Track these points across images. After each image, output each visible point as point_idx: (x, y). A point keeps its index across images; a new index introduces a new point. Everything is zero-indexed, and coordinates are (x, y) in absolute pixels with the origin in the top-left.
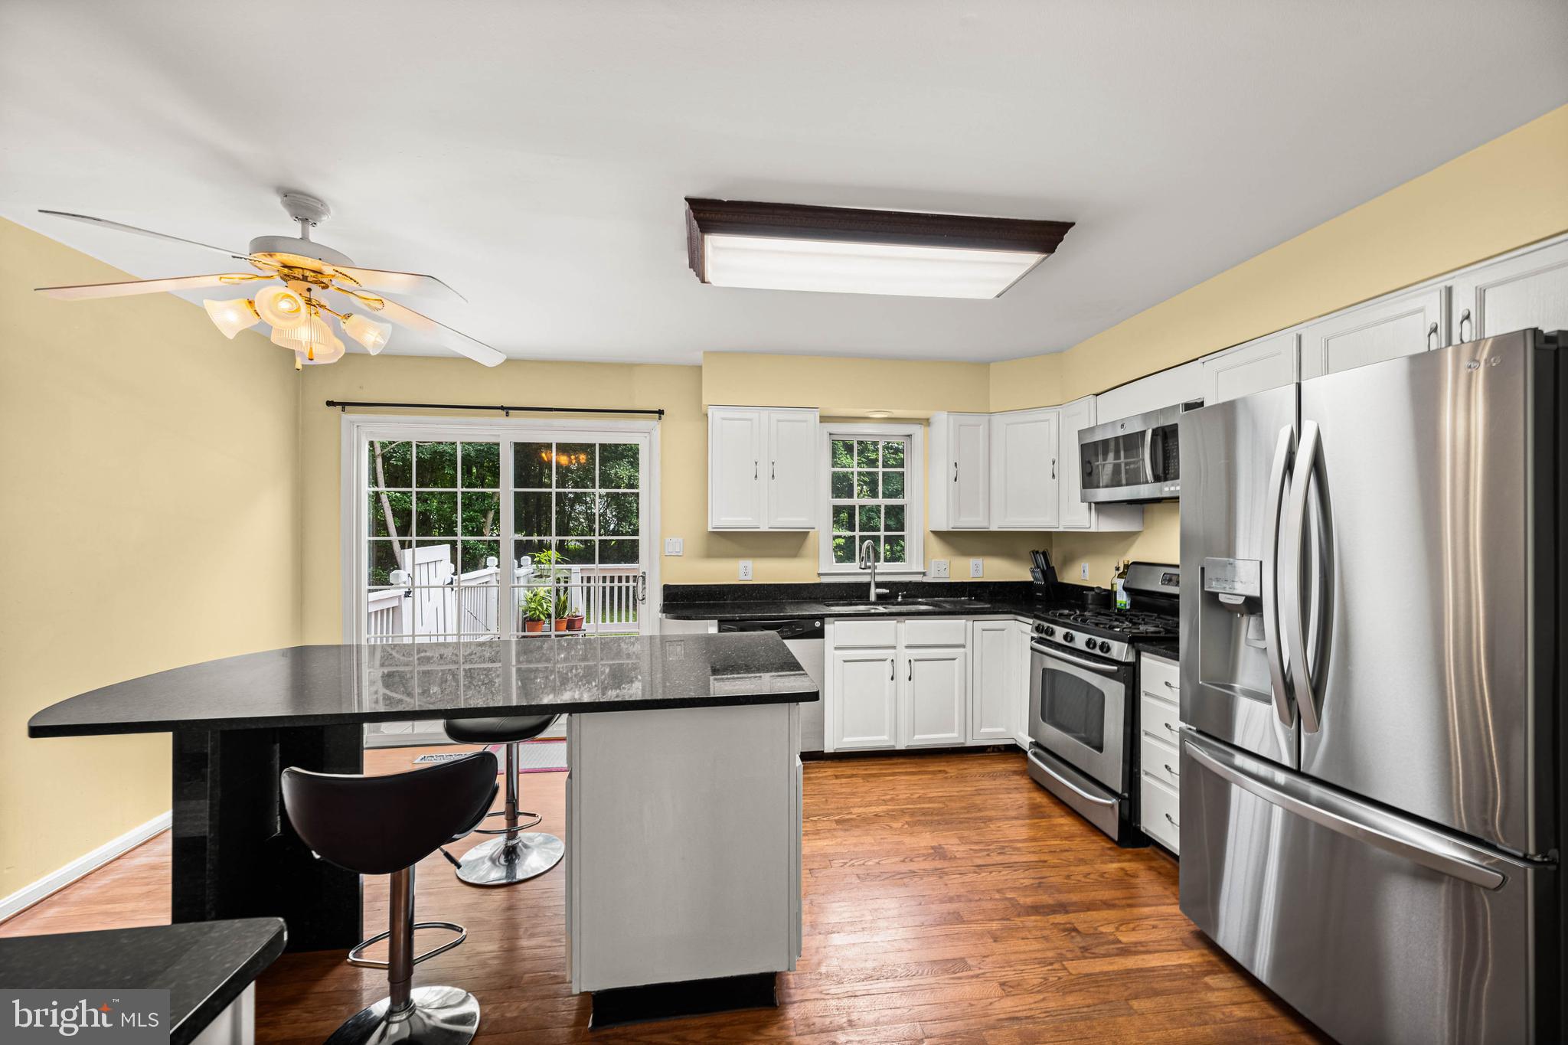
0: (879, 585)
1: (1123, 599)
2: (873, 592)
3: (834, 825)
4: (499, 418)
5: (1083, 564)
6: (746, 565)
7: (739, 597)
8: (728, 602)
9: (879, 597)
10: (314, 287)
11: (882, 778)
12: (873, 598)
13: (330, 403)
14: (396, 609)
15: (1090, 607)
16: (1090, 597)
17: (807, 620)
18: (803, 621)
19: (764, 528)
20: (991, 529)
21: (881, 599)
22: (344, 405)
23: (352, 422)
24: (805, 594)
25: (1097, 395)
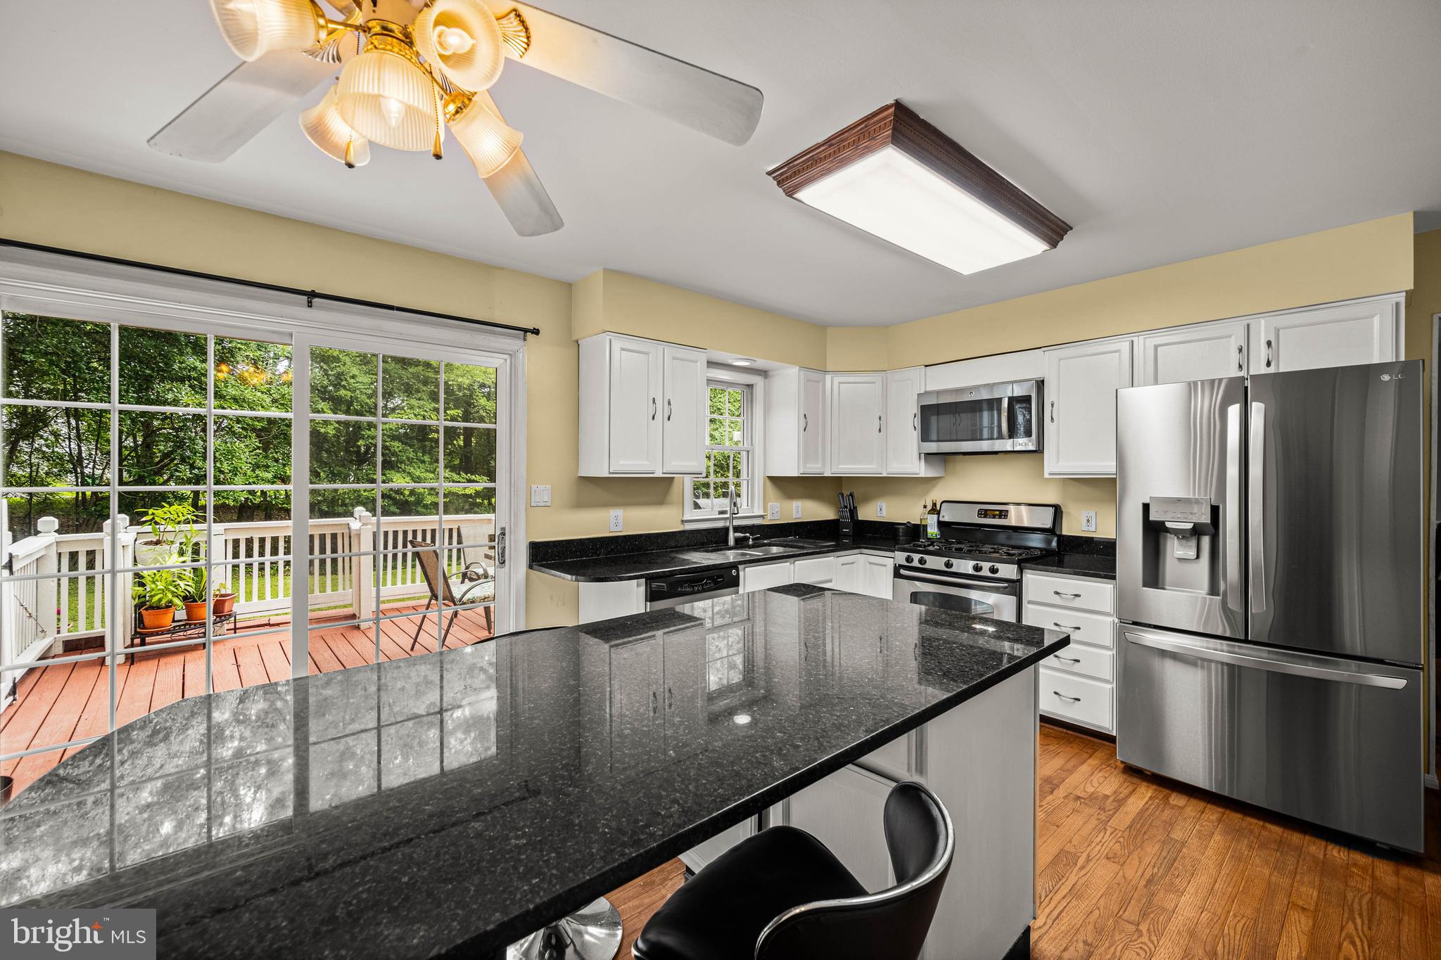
0: (737, 529)
1: (933, 531)
2: (732, 537)
4: (297, 307)
5: (879, 504)
7: (612, 550)
12: (731, 542)
15: (901, 538)
16: (901, 531)
20: (825, 475)
21: (740, 543)
25: (926, 366)
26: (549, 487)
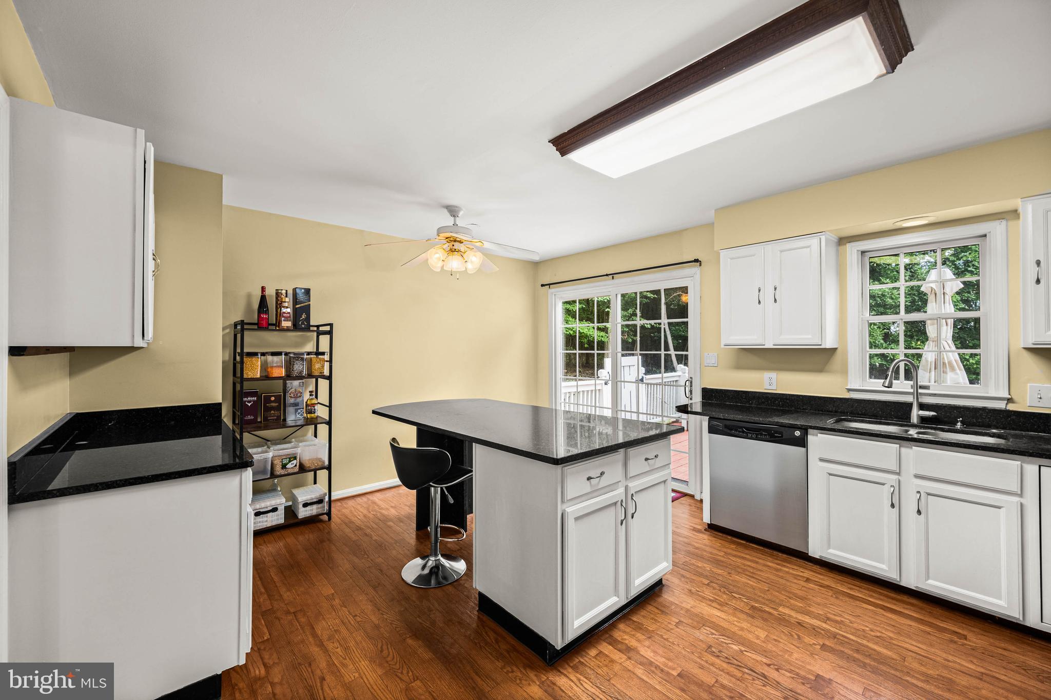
0: (922, 407)
2: (915, 414)
3: (746, 609)
4: (608, 281)
6: (771, 376)
8: (754, 405)
9: (923, 420)
10: (454, 243)
11: (858, 602)
12: (915, 420)
13: (542, 285)
14: (600, 391)
17: (787, 429)
18: (783, 428)
19: (769, 345)
21: (926, 423)
22: (549, 285)
23: (552, 293)
24: (830, 407)
26: (716, 354)
